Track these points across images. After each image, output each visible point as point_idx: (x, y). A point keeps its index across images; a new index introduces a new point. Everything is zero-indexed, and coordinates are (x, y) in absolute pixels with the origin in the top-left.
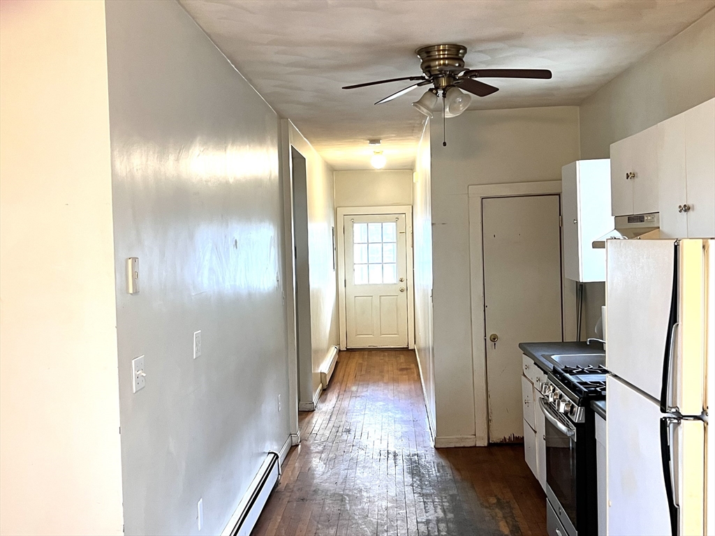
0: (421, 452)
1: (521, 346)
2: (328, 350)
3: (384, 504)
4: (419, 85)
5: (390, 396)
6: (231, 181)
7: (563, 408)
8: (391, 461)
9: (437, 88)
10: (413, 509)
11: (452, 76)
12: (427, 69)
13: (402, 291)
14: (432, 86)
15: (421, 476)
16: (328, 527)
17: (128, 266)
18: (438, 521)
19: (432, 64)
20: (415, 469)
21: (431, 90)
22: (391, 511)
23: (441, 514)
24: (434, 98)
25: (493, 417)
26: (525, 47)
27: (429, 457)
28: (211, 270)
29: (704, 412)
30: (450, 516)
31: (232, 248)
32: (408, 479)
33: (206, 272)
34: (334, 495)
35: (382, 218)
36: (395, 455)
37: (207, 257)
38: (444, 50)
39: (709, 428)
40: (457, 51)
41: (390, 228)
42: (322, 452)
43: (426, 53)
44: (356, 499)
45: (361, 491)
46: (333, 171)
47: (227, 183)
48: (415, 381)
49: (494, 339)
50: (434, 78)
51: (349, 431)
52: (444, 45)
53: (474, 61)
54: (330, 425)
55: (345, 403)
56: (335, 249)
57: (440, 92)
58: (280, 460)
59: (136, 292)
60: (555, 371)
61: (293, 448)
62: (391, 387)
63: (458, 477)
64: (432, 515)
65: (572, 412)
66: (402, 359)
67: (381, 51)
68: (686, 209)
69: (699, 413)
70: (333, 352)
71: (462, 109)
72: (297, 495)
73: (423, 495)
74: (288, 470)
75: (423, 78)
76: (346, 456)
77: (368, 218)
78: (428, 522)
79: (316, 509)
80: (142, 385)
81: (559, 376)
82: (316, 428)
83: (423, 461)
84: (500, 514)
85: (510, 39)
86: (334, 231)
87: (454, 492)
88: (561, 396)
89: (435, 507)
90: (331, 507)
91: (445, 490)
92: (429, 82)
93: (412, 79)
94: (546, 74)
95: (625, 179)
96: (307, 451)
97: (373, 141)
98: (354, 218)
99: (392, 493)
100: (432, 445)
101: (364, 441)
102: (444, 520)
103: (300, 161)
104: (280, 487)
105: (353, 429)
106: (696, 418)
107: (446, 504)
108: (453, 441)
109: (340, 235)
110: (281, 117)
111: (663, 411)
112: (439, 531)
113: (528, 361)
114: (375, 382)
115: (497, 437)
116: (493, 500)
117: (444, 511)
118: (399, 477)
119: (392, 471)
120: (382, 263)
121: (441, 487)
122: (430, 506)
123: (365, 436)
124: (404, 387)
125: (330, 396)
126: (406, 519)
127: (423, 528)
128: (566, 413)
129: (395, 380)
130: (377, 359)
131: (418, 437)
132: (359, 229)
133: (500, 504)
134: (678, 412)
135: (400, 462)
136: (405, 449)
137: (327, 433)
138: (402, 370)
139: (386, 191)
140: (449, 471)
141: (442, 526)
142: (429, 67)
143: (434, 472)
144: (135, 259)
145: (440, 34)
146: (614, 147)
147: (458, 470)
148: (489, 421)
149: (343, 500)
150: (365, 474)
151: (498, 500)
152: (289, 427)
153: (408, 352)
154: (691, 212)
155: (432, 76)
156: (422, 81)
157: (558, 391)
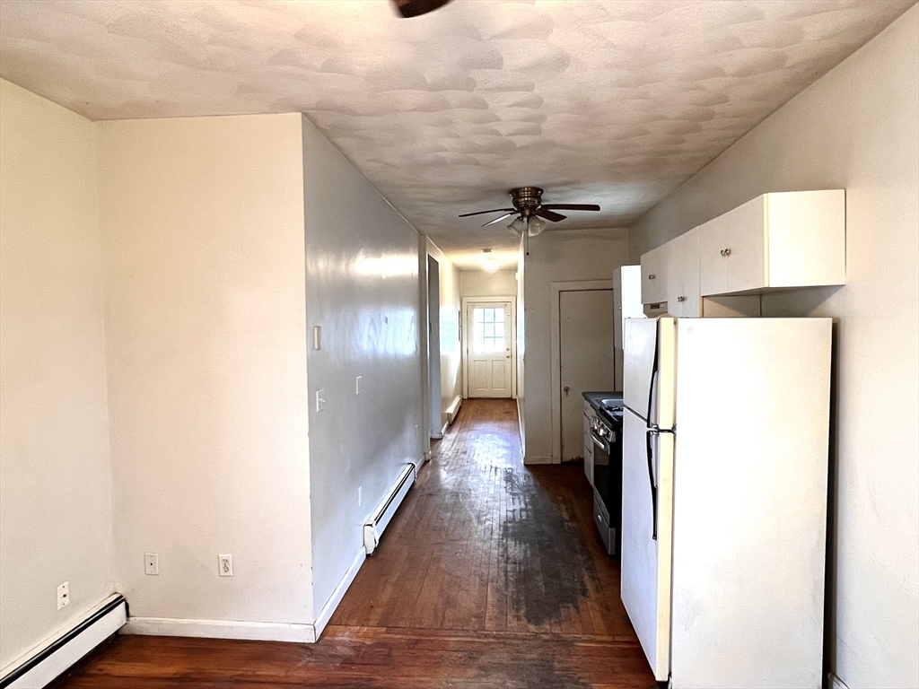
0: (514, 467)
1: (584, 394)
2: (454, 398)
3: (485, 499)
4: (511, 214)
5: (496, 430)
6: (384, 277)
7: (602, 432)
8: (493, 472)
9: (523, 216)
10: (505, 502)
11: (533, 208)
12: (516, 203)
13: (508, 357)
14: (520, 215)
15: (513, 482)
16: (447, 512)
17: (314, 332)
18: (521, 510)
19: (520, 200)
20: (509, 477)
21: (519, 218)
22: (490, 504)
23: (523, 506)
24: (521, 223)
25: (565, 444)
26: (584, 189)
27: (520, 471)
28: (369, 337)
29: (674, 427)
30: (530, 507)
31: (383, 323)
32: (504, 484)
33: (365, 338)
34: (451, 492)
35: (493, 305)
36: (496, 469)
37: (367, 327)
38: (528, 191)
39: (677, 438)
40: (536, 192)
41: (500, 312)
42: (445, 466)
43: (515, 193)
44: (465, 496)
45: (470, 490)
46: (460, 272)
47: (381, 278)
48: (514, 420)
49: (567, 390)
50: (521, 210)
51: (465, 453)
52: (528, 188)
53: (549, 198)
54: (453, 448)
55: (464, 435)
56: (461, 326)
57: (525, 219)
58: (417, 469)
59: (319, 349)
60: (601, 410)
61: (426, 462)
62: (497, 424)
63: (538, 484)
64: (517, 507)
65: (608, 435)
66: (507, 405)
67: (485, 192)
68: (682, 299)
69: (670, 428)
70: (457, 400)
71: (539, 231)
72: (428, 491)
73: (512, 494)
74: (422, 476)
75: (513, 209)
76: (463, 469)
77: (485, 304)
78: (514, 511)
79: (439, 500)
80: (322, 408)
81: (602, 412)
82: (443, 450)
83: (515, 473)
84: (563, 507)
85: (573, 184)
86: (460, 314)
87: (534, 492)
88: (602, 425)
89: (520, 502)
90: (448, 499)
91: (528, 491)
92: (517, 212)
93: (505, 210)
94: (596, 208)
95: (649, 279)
96: (436, 466)
97: (486, 251)
98: (474, 304)
99: (492, 491)
100: (522, 462)
101: (475, 458)
102: (526, 510)
103: (434, 265)
104: (416, 486)
105: (468, 451)
106: (669, 431)
107: (528, 500)
108: (536, 460)
109: (463, 317)
110: (421, 234)
111: (648, 426)
112: (521, 516)
113: (587, 404)
114: (486, 420)
115: (567, 457)
116: (560, 498)
117: (526, 504)
118: (497, 483)
119: (493, 478)
120: (494, 337)
121: (525, 489)
122: (517, 501)
123: (476, 456)
124: (506, 425)
125: (454, 429)
126: (499, 509)
127: (510, 514)
128: (604, 435)
129: (501, 420)
130: (488, 405)
131: (512, 458)
132: (477, 313)
133: (565, 501)
134: (657, 428)
135: (499, 473)
136: (504, 465)
137: (450, 454)
138: (507, 413)
139: (498, 286)
140: (532, 479)
141: (524, 513)
142: (518, 202)
143: (522, 479)
144: (319, 328)
145: (525, 180)
146: (643, 257)
147: (538, 479)
148: (562, 447)
149: (458, 496)
150: (474, 480)
151: (563, 497)
152: (423, 447)
153: (511, 401)
154: (685, 302)
155: (519, 208)
156: (513, 212)
157: (601, 423)
